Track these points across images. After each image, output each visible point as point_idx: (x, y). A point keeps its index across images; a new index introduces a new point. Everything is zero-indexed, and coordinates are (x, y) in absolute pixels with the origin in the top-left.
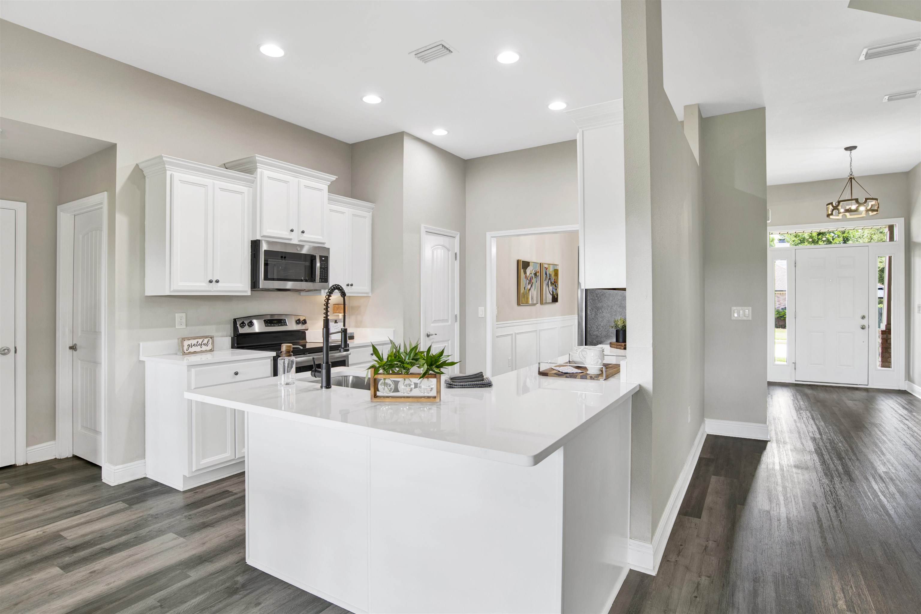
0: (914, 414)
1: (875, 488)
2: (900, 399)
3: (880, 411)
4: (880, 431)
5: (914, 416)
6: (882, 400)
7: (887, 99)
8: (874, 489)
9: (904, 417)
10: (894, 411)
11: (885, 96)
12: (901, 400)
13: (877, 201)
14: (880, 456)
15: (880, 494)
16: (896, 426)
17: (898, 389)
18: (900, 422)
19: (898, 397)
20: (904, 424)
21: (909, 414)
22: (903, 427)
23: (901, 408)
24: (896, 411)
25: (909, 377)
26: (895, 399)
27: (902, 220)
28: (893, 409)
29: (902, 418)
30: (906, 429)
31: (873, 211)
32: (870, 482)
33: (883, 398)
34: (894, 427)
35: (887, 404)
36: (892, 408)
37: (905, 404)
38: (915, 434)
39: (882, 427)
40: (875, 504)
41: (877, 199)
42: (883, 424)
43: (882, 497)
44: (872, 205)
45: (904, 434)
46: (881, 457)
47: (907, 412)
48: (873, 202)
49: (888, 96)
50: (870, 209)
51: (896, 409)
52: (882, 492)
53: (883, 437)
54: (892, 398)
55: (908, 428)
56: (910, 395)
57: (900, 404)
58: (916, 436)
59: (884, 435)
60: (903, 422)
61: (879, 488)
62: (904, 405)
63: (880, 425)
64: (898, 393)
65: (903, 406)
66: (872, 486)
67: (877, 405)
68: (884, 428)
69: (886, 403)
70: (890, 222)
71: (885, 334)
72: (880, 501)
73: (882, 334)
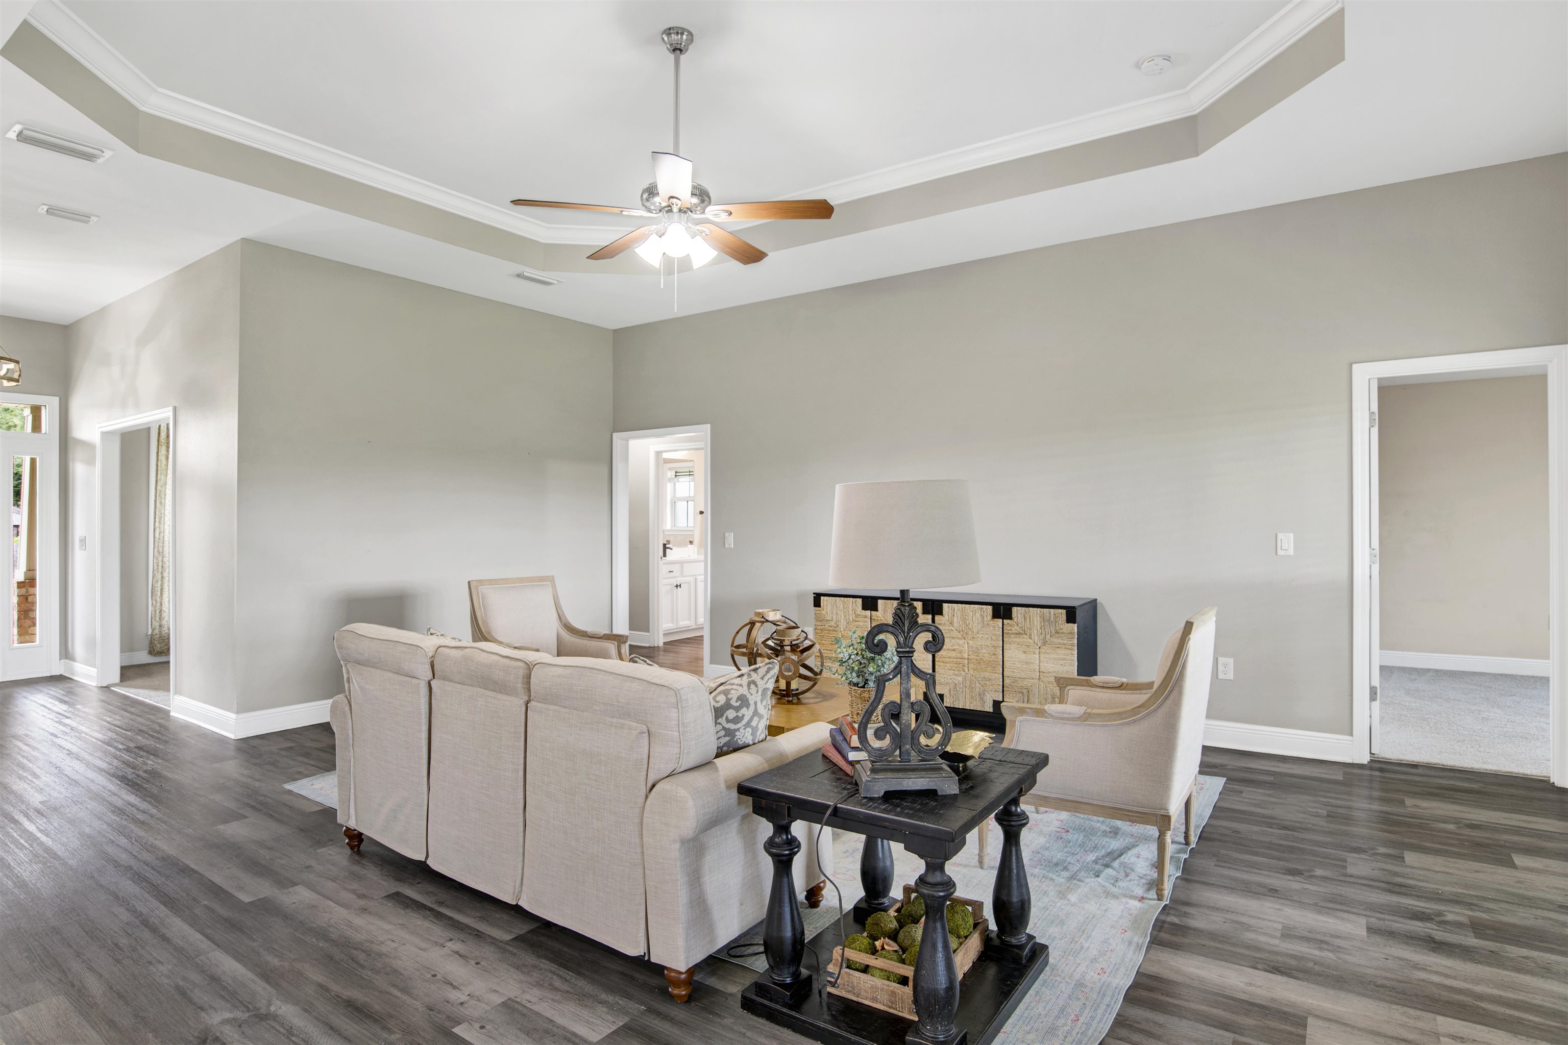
0: (79, 707)
1: (31, 830)
2: (53, 689)
3: (22, 715)
4: (27, 745)
5: (79, 710)
6: (24, 697)
7: (46, 210)
8: (28, 831)
9: (64, 715)
10: (46, 710)
11: (43, 204)
12: (56, 690)
13: (17, 365)
14: (32, 782)
15: (39, 835)
16: (52, 731)
17: (49, 675)
18: (57, 724)
19: (50, 688)
20: (65, 725)
21: (71, 709)
22: (64, 729)
23: (57, 703)
24: (49, 709)
25: (66, 653)
26: (46, 690)
27: (55, 401)
28: (45, 707)
29: (60, 716)
30: (68, 731)
31: (11, 379)
32: (20, 824)
33: (25, 694)
34: (49, 733)
35: (34, 702)
36: (42, 705)
37: (63, 695)
38: (83, 735)
39: (30, 738)
40: (34, 852)
41: (17, 362)
42: (30, 733)
43: (43, 838)
44: (8, 370)
45: (66, 740)
46: (35, 783)
47: (67, 706)
48: (11, 366)
49: (47, 207)
50: (5, 375)
51: (49, 706)
52: (43, 831)
53: (32, 753)
54: (41, 691)
55: (72, 729)
56: (68, 681)
57: (55, 696)
58: (85, 738)
59: (34, 748)
60: (62, 722)
61: (38, 828)
62: (61, 697)
63: (26, 736)
64: (50, 681)
65: (61, 699)
66: (25, 828)
67: (17, 706)
68: (34, 739)
69: (31, 700)
70: (37, 400)
71: (24, 587)
72: (41, 844)
73: (19, 587)
